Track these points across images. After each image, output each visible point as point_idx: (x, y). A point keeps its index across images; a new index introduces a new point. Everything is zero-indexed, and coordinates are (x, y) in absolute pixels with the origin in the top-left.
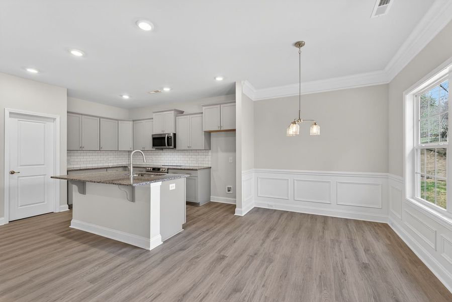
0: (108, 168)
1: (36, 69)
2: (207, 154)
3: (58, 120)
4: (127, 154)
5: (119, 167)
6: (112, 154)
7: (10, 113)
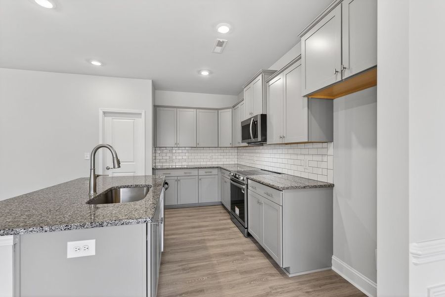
0: (199, 168)
1: (100, 61)
2: (324, 151)
3: (143, 114)
4: (236, 151)
5: (213, 168)
6: (216, 151)
7: (104, 113)
